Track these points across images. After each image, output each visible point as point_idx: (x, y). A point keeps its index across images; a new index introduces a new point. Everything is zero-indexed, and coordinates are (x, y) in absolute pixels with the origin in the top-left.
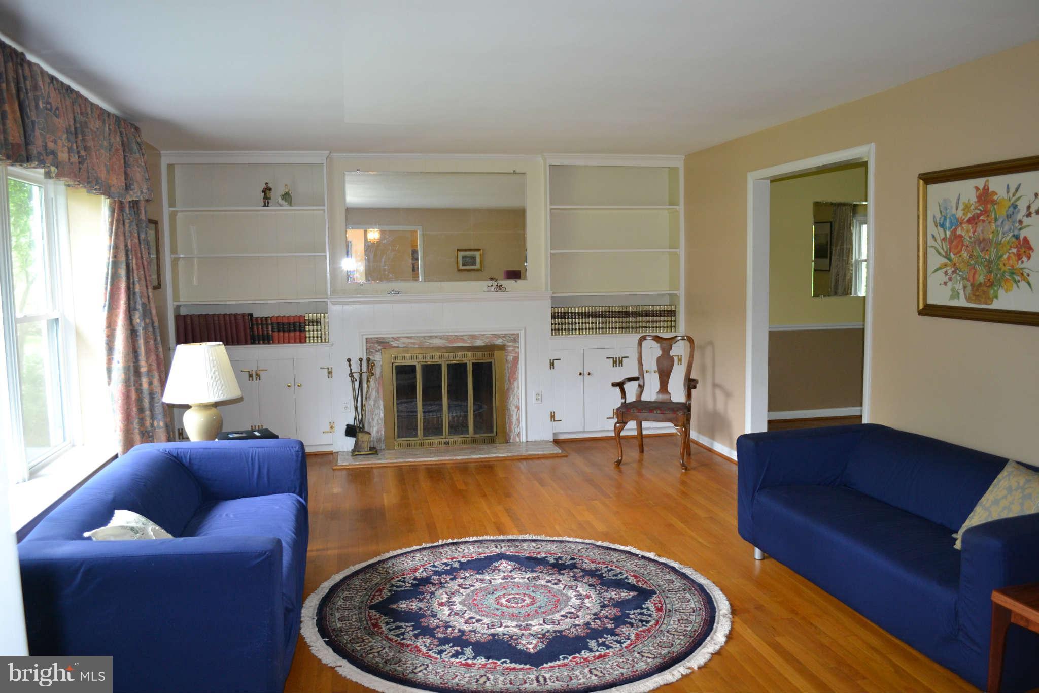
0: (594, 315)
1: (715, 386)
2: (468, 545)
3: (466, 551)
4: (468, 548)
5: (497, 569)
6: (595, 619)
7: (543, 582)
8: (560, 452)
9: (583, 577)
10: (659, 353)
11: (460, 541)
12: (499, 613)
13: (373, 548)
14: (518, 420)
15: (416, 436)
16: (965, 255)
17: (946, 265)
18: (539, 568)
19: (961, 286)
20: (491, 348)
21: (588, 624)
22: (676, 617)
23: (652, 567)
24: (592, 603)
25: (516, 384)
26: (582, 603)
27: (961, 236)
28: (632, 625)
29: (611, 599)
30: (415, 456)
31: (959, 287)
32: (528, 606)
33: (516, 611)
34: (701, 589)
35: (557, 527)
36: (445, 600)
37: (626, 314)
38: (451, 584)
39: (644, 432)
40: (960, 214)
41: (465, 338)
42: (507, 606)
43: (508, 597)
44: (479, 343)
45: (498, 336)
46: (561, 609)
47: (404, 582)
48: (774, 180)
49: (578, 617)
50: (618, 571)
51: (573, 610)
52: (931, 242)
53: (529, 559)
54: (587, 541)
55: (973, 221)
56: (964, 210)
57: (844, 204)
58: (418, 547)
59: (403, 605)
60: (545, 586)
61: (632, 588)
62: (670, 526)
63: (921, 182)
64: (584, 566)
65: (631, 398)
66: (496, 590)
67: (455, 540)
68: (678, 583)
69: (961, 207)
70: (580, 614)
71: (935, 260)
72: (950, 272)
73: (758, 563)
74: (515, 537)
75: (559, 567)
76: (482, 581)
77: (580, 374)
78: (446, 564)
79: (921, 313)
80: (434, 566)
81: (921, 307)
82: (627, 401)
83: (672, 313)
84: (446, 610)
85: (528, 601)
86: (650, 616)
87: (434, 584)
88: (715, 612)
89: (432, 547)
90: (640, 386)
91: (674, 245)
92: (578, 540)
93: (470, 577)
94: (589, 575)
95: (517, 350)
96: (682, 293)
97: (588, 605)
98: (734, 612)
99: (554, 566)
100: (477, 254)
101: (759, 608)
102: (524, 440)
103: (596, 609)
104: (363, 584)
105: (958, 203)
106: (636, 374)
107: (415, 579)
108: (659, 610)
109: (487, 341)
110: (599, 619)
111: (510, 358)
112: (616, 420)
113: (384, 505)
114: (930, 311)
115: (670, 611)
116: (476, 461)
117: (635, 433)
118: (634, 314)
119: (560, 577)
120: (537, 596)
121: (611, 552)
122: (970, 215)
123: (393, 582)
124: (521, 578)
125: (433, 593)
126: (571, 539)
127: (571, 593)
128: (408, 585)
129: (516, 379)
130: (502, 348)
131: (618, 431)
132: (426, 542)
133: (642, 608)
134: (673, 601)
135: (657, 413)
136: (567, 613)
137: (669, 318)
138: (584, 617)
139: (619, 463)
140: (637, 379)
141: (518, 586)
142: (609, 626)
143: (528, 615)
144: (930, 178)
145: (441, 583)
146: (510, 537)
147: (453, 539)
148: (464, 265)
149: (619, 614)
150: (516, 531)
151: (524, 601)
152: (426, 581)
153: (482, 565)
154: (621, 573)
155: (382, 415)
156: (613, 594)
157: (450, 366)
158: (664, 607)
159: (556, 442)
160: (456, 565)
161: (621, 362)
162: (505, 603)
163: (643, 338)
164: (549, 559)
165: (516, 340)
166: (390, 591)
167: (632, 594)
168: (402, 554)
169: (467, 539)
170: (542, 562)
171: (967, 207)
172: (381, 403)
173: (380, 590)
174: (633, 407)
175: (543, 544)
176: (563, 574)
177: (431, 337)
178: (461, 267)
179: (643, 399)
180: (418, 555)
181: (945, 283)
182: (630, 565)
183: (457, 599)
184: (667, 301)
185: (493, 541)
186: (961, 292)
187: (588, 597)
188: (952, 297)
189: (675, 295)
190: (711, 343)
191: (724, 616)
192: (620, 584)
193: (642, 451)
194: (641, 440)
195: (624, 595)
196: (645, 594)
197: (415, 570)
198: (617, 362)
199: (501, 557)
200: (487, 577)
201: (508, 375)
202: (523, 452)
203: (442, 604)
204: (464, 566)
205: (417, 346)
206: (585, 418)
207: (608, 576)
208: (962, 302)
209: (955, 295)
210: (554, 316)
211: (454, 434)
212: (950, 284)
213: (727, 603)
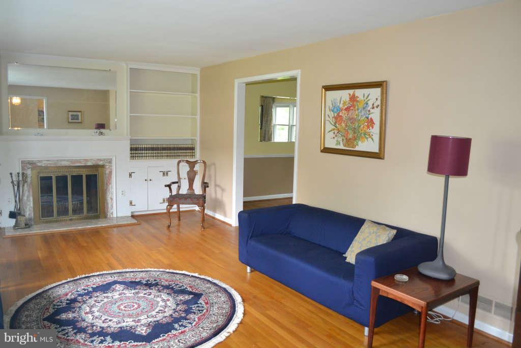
0: (153, 149)
1: (216, 185)
2: (95, 277)
3: (95, 281)
4: (96, 279)
5: (114, 290)
6: (174, 312)
7: (142, 295)
8: (136, 222)
9: (163, 289)
10: (188, 169)
11: (89, 275)
12: (121, 314)
13: (37, 284)
14: (112, 206)
15: (53, 216)
16: (343, 125)
17: (334, 129)
18: (138, 287)
19: (341, 140)
20: (96, 167)
21: (171, 315)
22: (216, 307)
23: (198, 281)
24: (171, 303)
25: (110, 186)
26: (166, 304)
27: (341, 116)
28: (195, 313)
29: (181, 300)
30: (53, 227)
31: (340, 139)
32: (137, 309)
33: (131, 312)
34: (225, 290)
35: (143, 263)
36: (88, 310)
37: (170, 149)
38: (90, 301)
39: (181, 210)
40: (341, 106)
41: (82, 161)
42: (125, 310)
43: (124, 305)
44: (89, 164)
45: (101, 160)
46: (156, 309)
47: (61, 302)
48: (248, 84)
49: (165, 312)
50: (181, 285)
51: (162, 309)
52: (327, 118)
53: (132, 282)
54: (161, 270)
55: (347, 109)
56: (343, 104)
57: (269, 97)
58: (65, 281)
59: (64, 316)
60: (144, 297)
61: (191, 293)
62: (201, 258)
63: (323, 90)
64: (163, 283)
65: (174, 193)
66: (116, 302)
67: (87, 275)
68: (213, 289)
69: (342, 102)
70: (166, 310)
71: (329, 127)
72: (336, 132)
73: (249, 274)
74: (121, 271)
75: (149, 285)
76: (107, 297)
77: (146, 180)
78: (85, 290)
79: (322, 151)
80: (77, 291)
81: (322, 148)
82: (173, 194)
83: (193, 149)
84: (90, 316)
85: (136, 306)
86: (203, 307)
87: (79, 302)
88: (235, 302)
89: (75, 280)
90: (178, 186)
91: (194, 114)
92: (156, 270)
93: (101, 296)
94: (167, 288)
95: (111, 168)
96: (198, 139)
97: (169, 305)
98: (244, 301)
99: (146, 285)
100: (79, 114)
101: (255, 297)
102: (115, 216)
103: (174, 306)
104: (36, 306)
105: (340, 101)
106: (176, 180)
107: (68, 300)
108: (207, 303)
109: (94, 162)
110: (177, 312)
111: (107, 172)
112: (167, 204)
113: (39, 257)
114: (326, 150)
115: (212, 304)
116: (90, 229)
117: (176, 210)
118: (174, 149)
119: (151, 291)
120: (141, 302)
121: (175, 275)
122: (346, 107)
123: (54, 303)
124: (129, 293)
125: (80, 307)
126: (152, 269)
127: (159, 299)
128: (64, 304)
129: (110, 184)
130: (103, 166)
131: (168, 210)
132: (70, 278)
133: (198, 304)
134: (213, 298)
135: (189, 200)
136: (160, 310)
137: (191, 151)
138: (168, 312)
139: (169, 226)
140: (177, 183)
141: (129, 298)
142: (183, 315)
143: (138, 314)
144: (328, 88)
145: (84, 301)
146: (118, 271)
147: (85, 274)
148: (72, 120)
149: (187, 308)
150: (120, 267)
151: (134, 306)
152: (74, 301)
153: (106, 288)
154: (182, 286)
155: (32, 205)
156: (181, 297)
157: (73, 177)
158: (209, 302)
159: (133, 216)
160: (90, 289)
161: (167, 174)
162: (123, 309)
163: (179, 162)
164: (143, 281)
165: (110, 162)
166: (54, 309)
167: (191, 296)
168: (56, 286)
169: (94, 274)
170: (139, 283)
171: (344, 103)
172: (31, 199)
173: (47, 309)
174: (176, 197)
175: (138, 273)
176: (152, 289)
177: (61, 160)
178: (70, 120)
179: (180, 192)
180: (66, 286)
181: (334, 138)
182: (187, 281)
183: (95, 309)
184: (190, 142)
185: (109, 274)
186: (341, 142)
187: (168, 300)
188: (337, 144)
189: (195, 139)
190: (214, 164)
191: (240, 303)
192: (183, 292)
193: (179, 220)
194: (179, 213)
195: (187, 297)
196: (198, 296)
197: (67, 295)
198: (165, 174)
199: (115, 282)
200: (109, 295)
201: (106, 181)
202: (115, 223)
203: (87, 313)
204: (95, 290)
205: (53, 165)
206: (149, 203)
207: (176, 288)
208: (341, 147)
209: (338, 143)
210: (132, 149)
211: (75, 215)
212: (336, 138)
213: (239, 296)
